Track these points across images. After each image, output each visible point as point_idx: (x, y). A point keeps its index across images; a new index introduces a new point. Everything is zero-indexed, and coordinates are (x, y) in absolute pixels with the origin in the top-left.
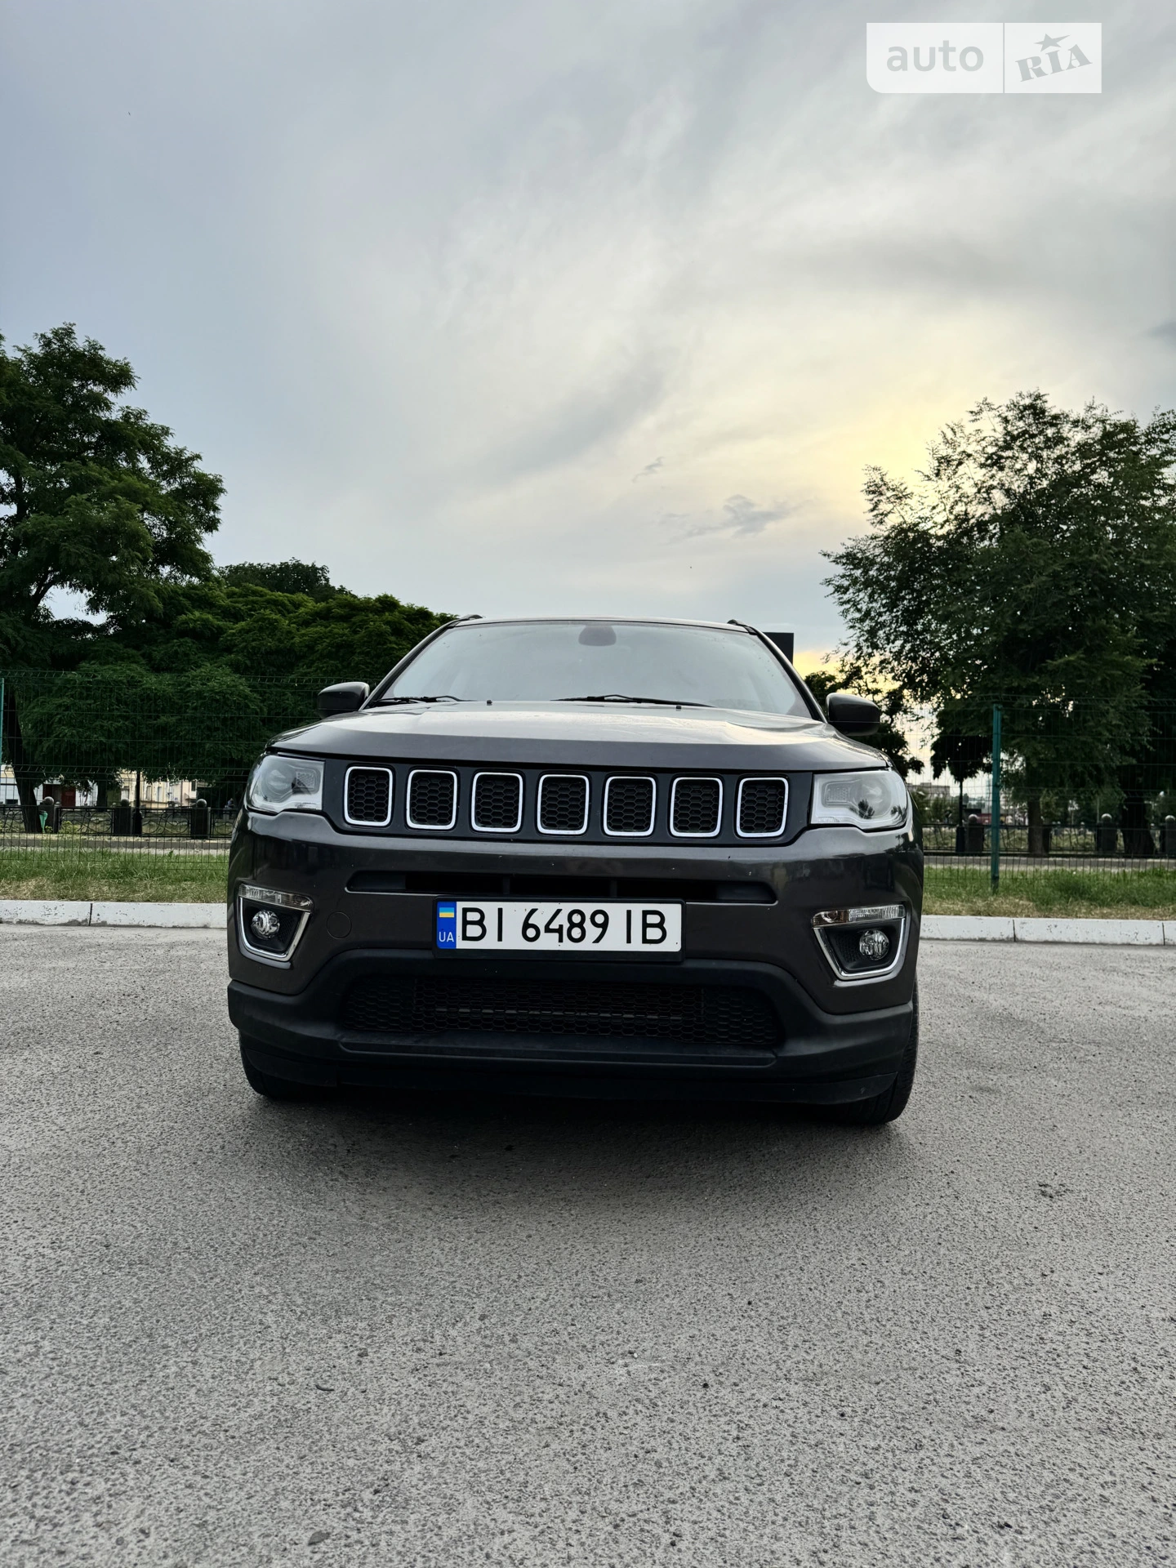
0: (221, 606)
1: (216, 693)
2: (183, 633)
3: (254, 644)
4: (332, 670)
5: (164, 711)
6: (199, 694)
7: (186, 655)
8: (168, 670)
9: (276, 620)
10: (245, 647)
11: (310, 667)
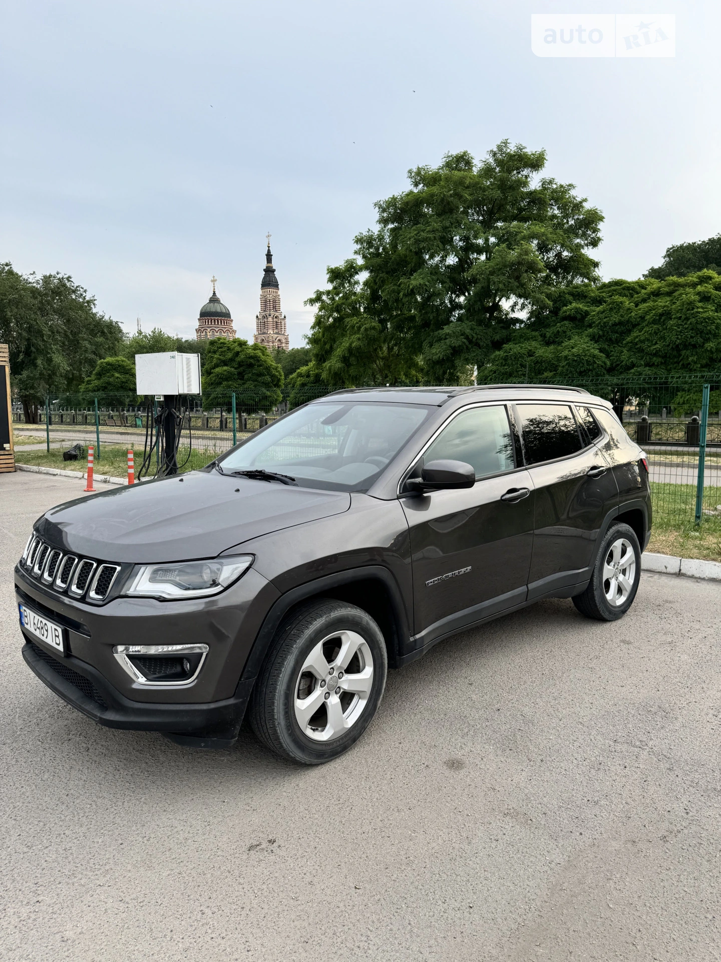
0: (591, 297)
1: (575, 356)
2: (564, 318)
3: (605, 320)
4: (655, 332)
5: (546, 370)
6: (566, 357)
7: (565, 332)
8: (554, 342)
9: (621, 303)
10: (600, 323)
11: (640, 332)
